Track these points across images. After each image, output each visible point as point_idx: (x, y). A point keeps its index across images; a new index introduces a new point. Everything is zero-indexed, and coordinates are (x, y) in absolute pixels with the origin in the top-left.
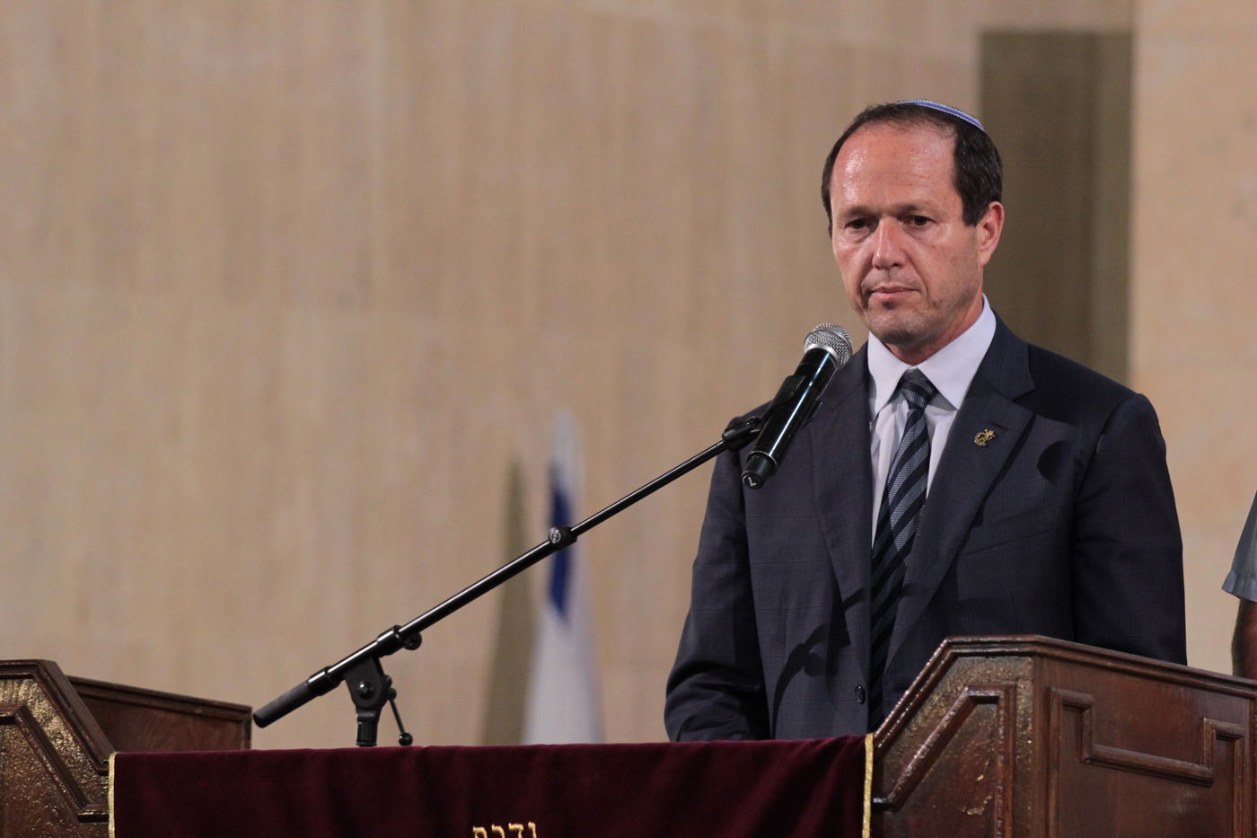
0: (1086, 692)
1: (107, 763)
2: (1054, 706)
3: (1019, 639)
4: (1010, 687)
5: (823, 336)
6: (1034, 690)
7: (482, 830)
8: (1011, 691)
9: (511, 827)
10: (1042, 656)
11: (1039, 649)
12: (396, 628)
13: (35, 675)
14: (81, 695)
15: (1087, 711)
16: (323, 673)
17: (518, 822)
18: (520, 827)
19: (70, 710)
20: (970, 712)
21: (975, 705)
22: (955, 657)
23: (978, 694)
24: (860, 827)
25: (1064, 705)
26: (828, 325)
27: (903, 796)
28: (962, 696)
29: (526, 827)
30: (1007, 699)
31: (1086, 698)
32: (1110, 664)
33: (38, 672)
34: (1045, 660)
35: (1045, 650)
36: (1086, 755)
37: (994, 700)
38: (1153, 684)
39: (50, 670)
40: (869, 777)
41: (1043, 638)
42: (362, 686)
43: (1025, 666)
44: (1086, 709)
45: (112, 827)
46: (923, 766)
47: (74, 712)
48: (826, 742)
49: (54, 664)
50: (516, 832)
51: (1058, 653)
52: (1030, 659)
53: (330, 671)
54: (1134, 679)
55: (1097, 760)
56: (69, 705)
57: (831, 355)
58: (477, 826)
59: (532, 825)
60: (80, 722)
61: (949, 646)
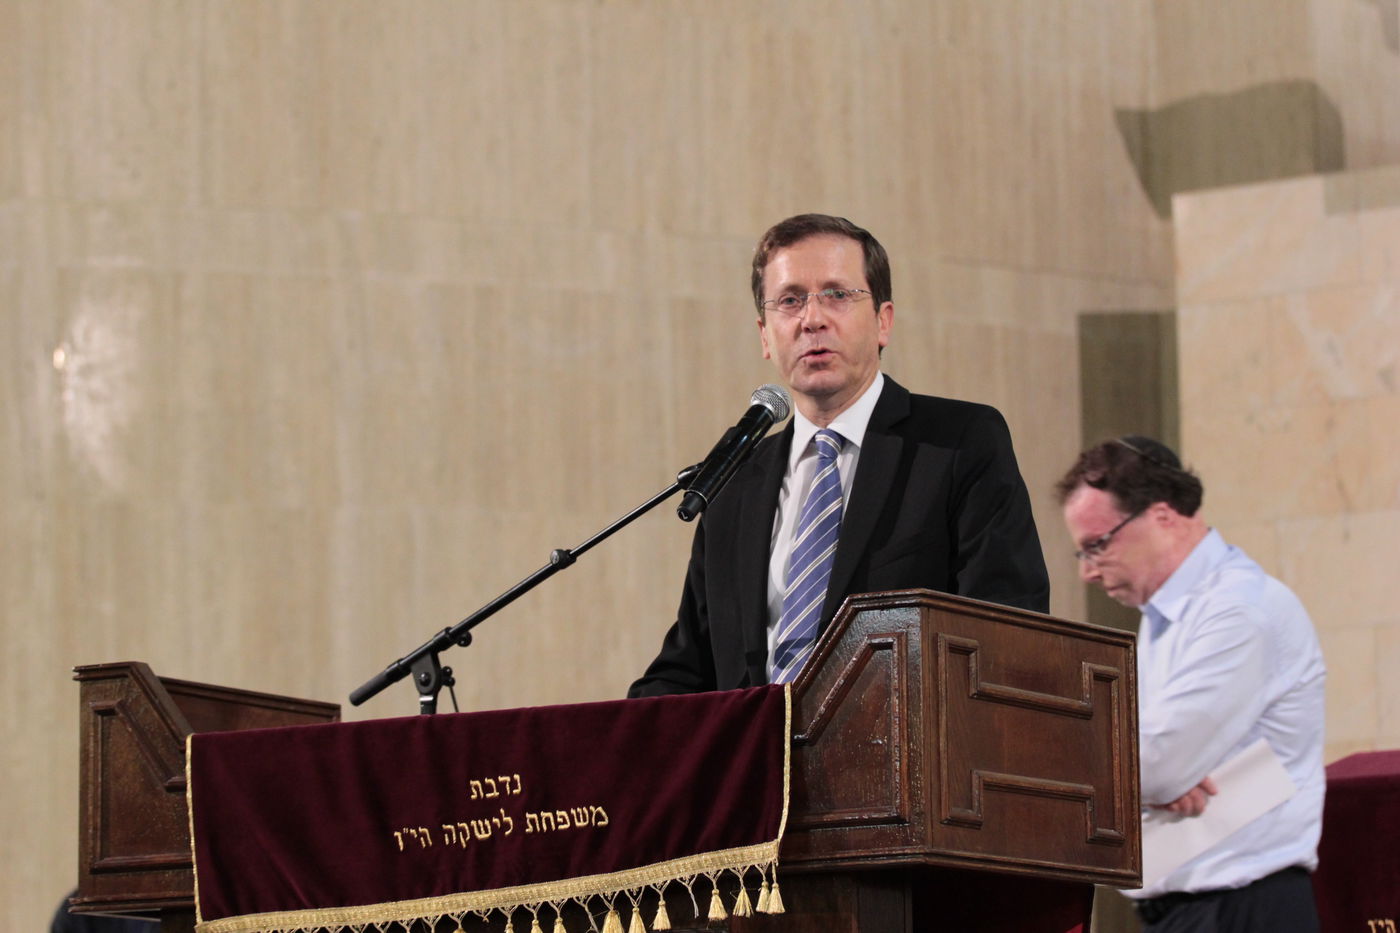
0: (971, 638)
1: (185, 743)
2: (942, 650)
3: (908, 593)
4: (902, 633)
5: (765, 394)
6: (922, 635)
7: (478, 783)
8: (903, 638)
9: (501, 779)
10: (929, 606)
11: (925, 600)
12: (448, 629)
13: (129, 674)
14: (170, 691)
15: (973, 654)
16: (396, 665)
17: (507, 775)
18: (508, 779)
19: (157, 701)
20: (869, 658)
21: (874, 651)
22: (857, 611)
23: (876, 641)
24: (783, 765)
25: (950, 648)
26: (768, 386)
27: (818, 731)
28: (863, 645)
29: (512, 778)
30: (900, 644)
31: (971, 642)
32: (993, 614)
33: (132, 672)
34: (931, 610)
35: (931, 601)
36: (973, 691)
37: (889, 646)
38: (1033, 634)
39: (141, 670)
40: (788, 722)
41: (929, 591)
42: (423, 676)
43: (914, 616)
44: (972, 652)
45: (189, 795)
46: (832, 707)
47: (160, 703)
48: (752, 693)
49: (146, 666)
50: (505, 783)
51: (943, 604)
52: (918, 610)
53: (402, 662)
54: (1016, 628)
55: (984, 696)
56: (156, 697)
57: (769, 411)
58: (473, 780)
59: (517, 777)
60: (165, 710)
61: (851, 602)
